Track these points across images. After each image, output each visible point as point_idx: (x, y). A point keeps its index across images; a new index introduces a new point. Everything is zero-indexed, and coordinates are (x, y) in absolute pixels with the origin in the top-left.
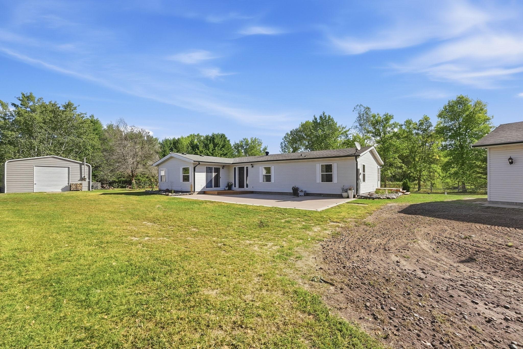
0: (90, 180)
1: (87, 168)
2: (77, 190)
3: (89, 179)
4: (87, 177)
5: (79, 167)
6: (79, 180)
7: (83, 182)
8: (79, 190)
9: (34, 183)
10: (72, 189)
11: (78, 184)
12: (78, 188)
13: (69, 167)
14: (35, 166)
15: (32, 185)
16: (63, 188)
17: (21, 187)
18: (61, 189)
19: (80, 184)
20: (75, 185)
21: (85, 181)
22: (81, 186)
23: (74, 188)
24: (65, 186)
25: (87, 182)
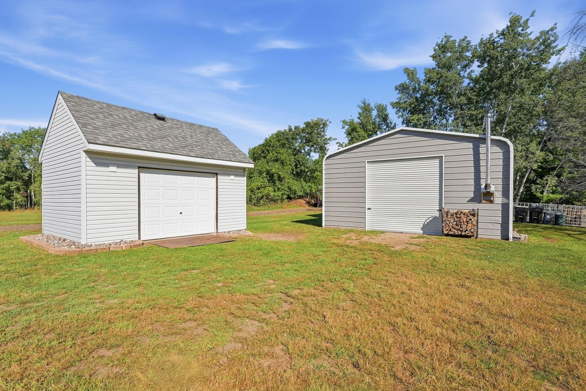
0: (508, 197)
1: (496, 152)
2: (461, 236)
3: (505, 194)
4: (496, 188)
5: (471, 151)
6: (471, 200)
7: (482, 207)
8: (468, 234)
9: (367, 207)
10: (446, 229)
11: (464, 215)
12: (464, 227)
13: (442, 156)
14: (368, 162)
15: (362, 210)
16: (426, 223)
17: (346, 215)
18: (422, 225)
19: (470, 214)
20: (455, 215)
21: (492, 202)
22: (473, 220)
23: (453, 227)
24: (431, 219)
25: (500, 207)
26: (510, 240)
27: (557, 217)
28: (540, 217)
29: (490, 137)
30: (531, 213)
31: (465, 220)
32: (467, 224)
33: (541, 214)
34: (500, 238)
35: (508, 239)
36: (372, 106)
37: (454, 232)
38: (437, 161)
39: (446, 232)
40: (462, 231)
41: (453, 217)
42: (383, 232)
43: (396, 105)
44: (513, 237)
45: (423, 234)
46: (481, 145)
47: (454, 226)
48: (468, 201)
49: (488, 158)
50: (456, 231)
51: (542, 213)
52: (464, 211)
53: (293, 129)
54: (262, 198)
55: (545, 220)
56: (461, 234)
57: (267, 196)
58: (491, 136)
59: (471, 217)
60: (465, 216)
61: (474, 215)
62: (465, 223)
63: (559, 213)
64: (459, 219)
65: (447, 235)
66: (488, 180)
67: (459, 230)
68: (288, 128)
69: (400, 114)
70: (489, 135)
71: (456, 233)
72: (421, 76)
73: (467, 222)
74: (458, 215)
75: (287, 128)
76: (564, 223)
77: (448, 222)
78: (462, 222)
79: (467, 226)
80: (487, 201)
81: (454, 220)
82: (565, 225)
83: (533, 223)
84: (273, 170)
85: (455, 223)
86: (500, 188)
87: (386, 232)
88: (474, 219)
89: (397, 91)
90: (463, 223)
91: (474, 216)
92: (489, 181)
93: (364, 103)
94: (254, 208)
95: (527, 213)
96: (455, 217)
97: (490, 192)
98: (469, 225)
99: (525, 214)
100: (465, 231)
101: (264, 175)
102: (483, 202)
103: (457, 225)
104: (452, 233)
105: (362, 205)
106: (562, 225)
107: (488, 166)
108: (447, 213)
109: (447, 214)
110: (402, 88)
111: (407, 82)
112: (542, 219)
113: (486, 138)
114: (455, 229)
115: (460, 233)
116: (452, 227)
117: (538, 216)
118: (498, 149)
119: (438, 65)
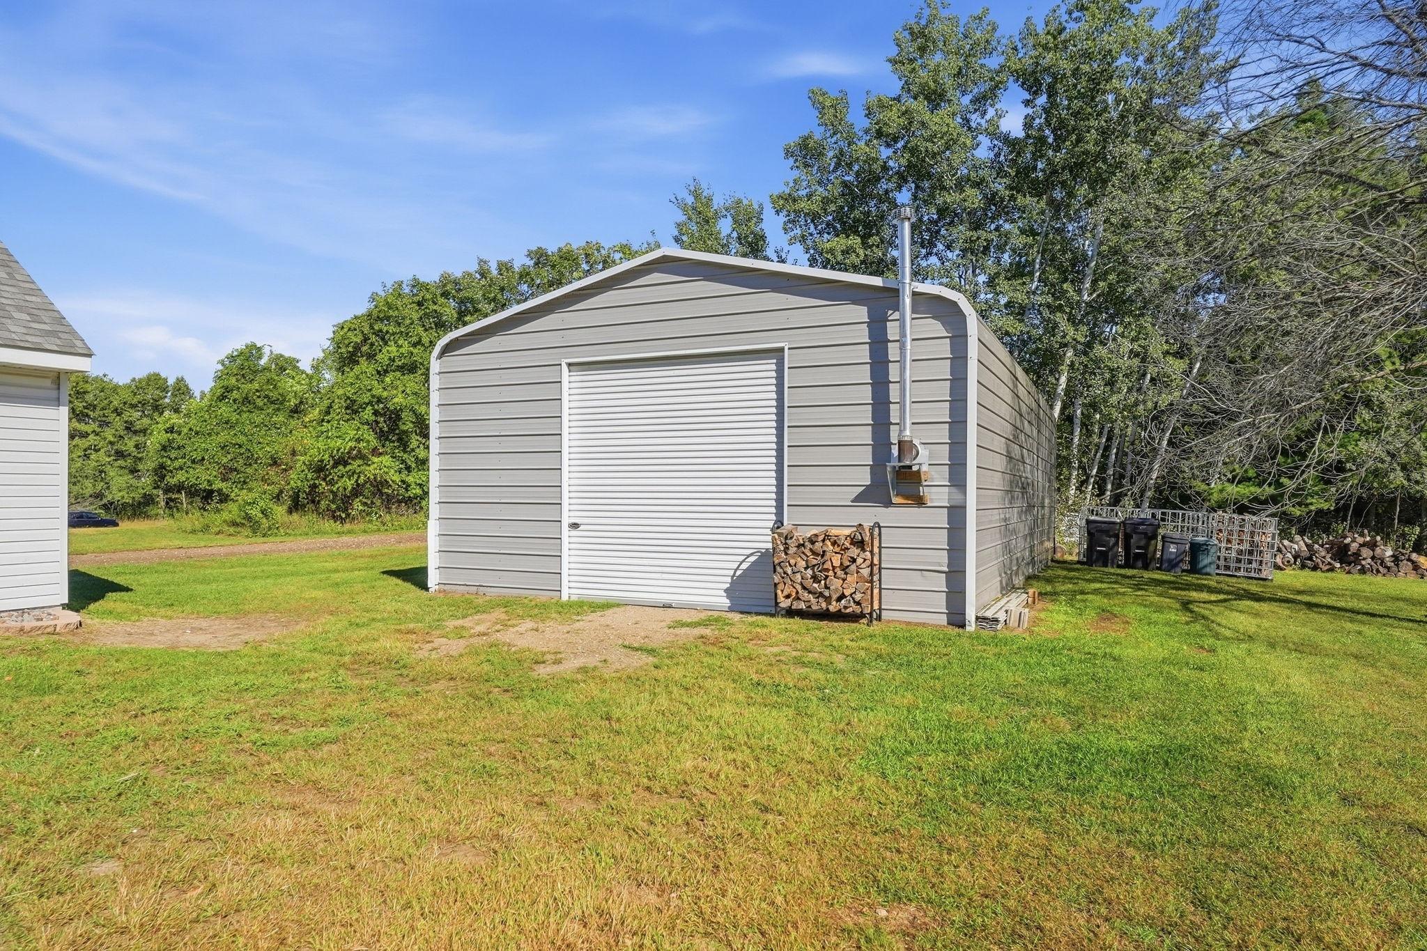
0: (963, 486)
1: (933, 338)
2: (827, 615)
3: (956, 472)
4: (930, 455)
5: (863, 334)
6: (865, 495)
7: (894, 518)
8: (846, 608)
9: (566, 522)
10: (786, 593)
11: (834, 543)
12: (836, 584)
13: (782, 350)
14: (569, 365)
15: (549, 530)
16: (739, 573)
17: (505, 548)
18: (729, 580)
19: (852, 543)
20: (808, 545)
21: (919, 501)
22: (859, 561)
23: (804, 588)
24: (753, 559)
25: (942, 519)
26: (968, 628)
27: (1196, 550)
28: (1151, 548)
29: (910, 285)
30: (1128, 537)
31: (837, 563)
32: (843, 576)
33: (1153, 542)
34: (943, 620)
35: (963, 626)
36: (718, 202)
37: (808, 604)
38: (770, 366)
39: (784, 604)
40: (828, 600)
41: (803, 553)
42: (607, 606)
43: (785, 202)
44: (977, 618)
45: (731, 610)
46: (890, 312)
47: (809, 583)
48: (858, 499)
49: (905, 357)
50: (813, 600)
51: (1154, 536)
52: (834, 532)
53: (495, 272)
54: (357, 491)
55: (1165, 557)
56: (828, 609)
57: (379, 486)
58: (915, 284)
59: (854, 551)
60: (837, 549)
61: (860, 544)
62: (840, 573)
63: (1200, 539)
64: (819, 558)
65: (790, 613)
66: (905, 429)
67: (821, 595)
68: (476, 267)
69: (798, 231)
70: (907, 280)
71: (815, 607)
72: (858, 121)
73: (844, 569)
74: (818, 545)
75: (473, 267)
76: (1214, 566)
77: (789, 570)
78: (827, 570)
79: (844, 580)
80: (907, 498)
81: (807, 561)
82: (1217, 574)
83: (1133, 567)
84: (399, 399)
85: (810, 572)
86: (943, 454)
87: (618, 605)
88: (862, 557)
89: (791, 160)
90: (831, 573)
91: (863, 550)
92: (908, 433)
93: (696, 194)
94: (328, 525)
95: (1117, 536)
96: (809, 554)
97: (910, 467)
98: (849, 578)
99: (1113, 541)
100: (839, 599)
101: (368, 414)
102: (895, 500)
103: (815, 579)
104: (802, 606)
105: (547, 513)
106: (1209, 574)
107: (905, 380)
108: (786, 538)
109: (786, 544)
110: (806, 152)
111: (819, 133)
112: (1158, 554)
113: (898, 290)
114: (810, 592)
115: (824, 605)
116: (802, 584)
117: (1146, 547)
118: (934, 327)
119: (907, 88)
